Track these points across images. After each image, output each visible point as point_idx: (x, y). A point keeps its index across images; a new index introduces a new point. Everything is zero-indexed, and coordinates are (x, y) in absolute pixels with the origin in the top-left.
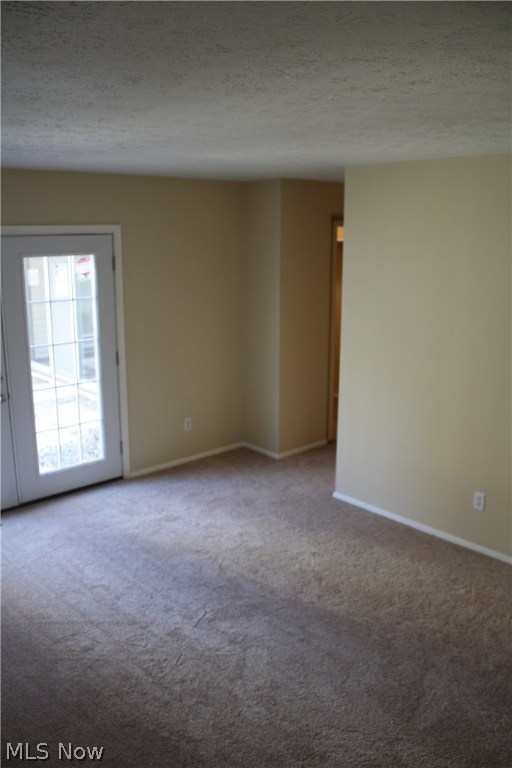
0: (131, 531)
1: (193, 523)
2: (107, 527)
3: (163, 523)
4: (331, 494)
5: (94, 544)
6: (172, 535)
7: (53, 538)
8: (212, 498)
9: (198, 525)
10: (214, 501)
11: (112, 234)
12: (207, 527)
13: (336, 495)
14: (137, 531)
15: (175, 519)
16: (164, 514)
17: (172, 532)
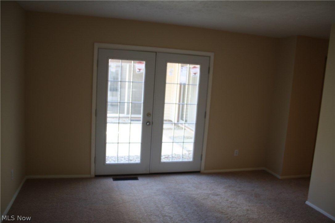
0: (194, 196)
1: (225, 199)
2: (184, 191)
3: (210, 196)
4: (305, 202)
5: (174, 197)
6: (213, 202)
7: (157, 190)
8: (239, 189)
9: (227, 200)
10: (240, 191)
11: (210, 57)
12: (231, 203)
13: (307, 203)
14: (196, 196)
15: (217, 195)
16: (213, 192)
17: (213, 200)
